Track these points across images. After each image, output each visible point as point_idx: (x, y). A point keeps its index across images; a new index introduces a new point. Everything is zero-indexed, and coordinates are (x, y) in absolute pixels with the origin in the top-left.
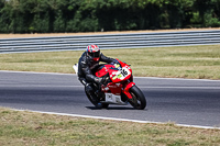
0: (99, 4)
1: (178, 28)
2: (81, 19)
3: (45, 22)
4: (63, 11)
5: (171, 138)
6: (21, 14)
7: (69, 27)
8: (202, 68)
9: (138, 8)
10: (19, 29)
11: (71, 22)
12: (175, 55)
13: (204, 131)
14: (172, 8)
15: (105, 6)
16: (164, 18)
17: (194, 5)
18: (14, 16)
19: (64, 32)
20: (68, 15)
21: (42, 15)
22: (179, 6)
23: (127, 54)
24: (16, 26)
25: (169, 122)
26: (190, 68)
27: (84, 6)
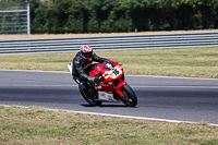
0: (133, 4)
1: (211, 28)
2: (115, 20)
3: (80, 22)
4: (97, 11)
5: (204, 138)
6: (55, 14)
7: (103, 27)
9: (171, 8)
10: (54, 29)
11: (105, 23)
12: (208, 55)
14: (205, 9)
15: (139, 7)
16: (197, 18)
18: (49, 16)
20: (103, 15)
21: (76, 15)
22: (212, 6)
23: (160, 55)
24: (50, 26)
25: (202, 122)
27: (118, 6)
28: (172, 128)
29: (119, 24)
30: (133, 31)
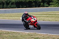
0: (16, 1)
1: (37, 7)
2: (11, 5)
4: (6, 3)
5: (35, 37)
7: (8, 7)
8: (43, 18)
9: (26, 2)
11: (8, 6)
12: (36, 14)
13: (44, 35)
14: (35, 2)
17: (41, 1)
19: (6, 8)
20: (8, 4)
21: (1, 4)
22: (37, 1)
25: (35, 32)
26: (40, 18)
27: (12, 1)
28: (27, 34)
29: (12, 6)
30: (16, 8)
